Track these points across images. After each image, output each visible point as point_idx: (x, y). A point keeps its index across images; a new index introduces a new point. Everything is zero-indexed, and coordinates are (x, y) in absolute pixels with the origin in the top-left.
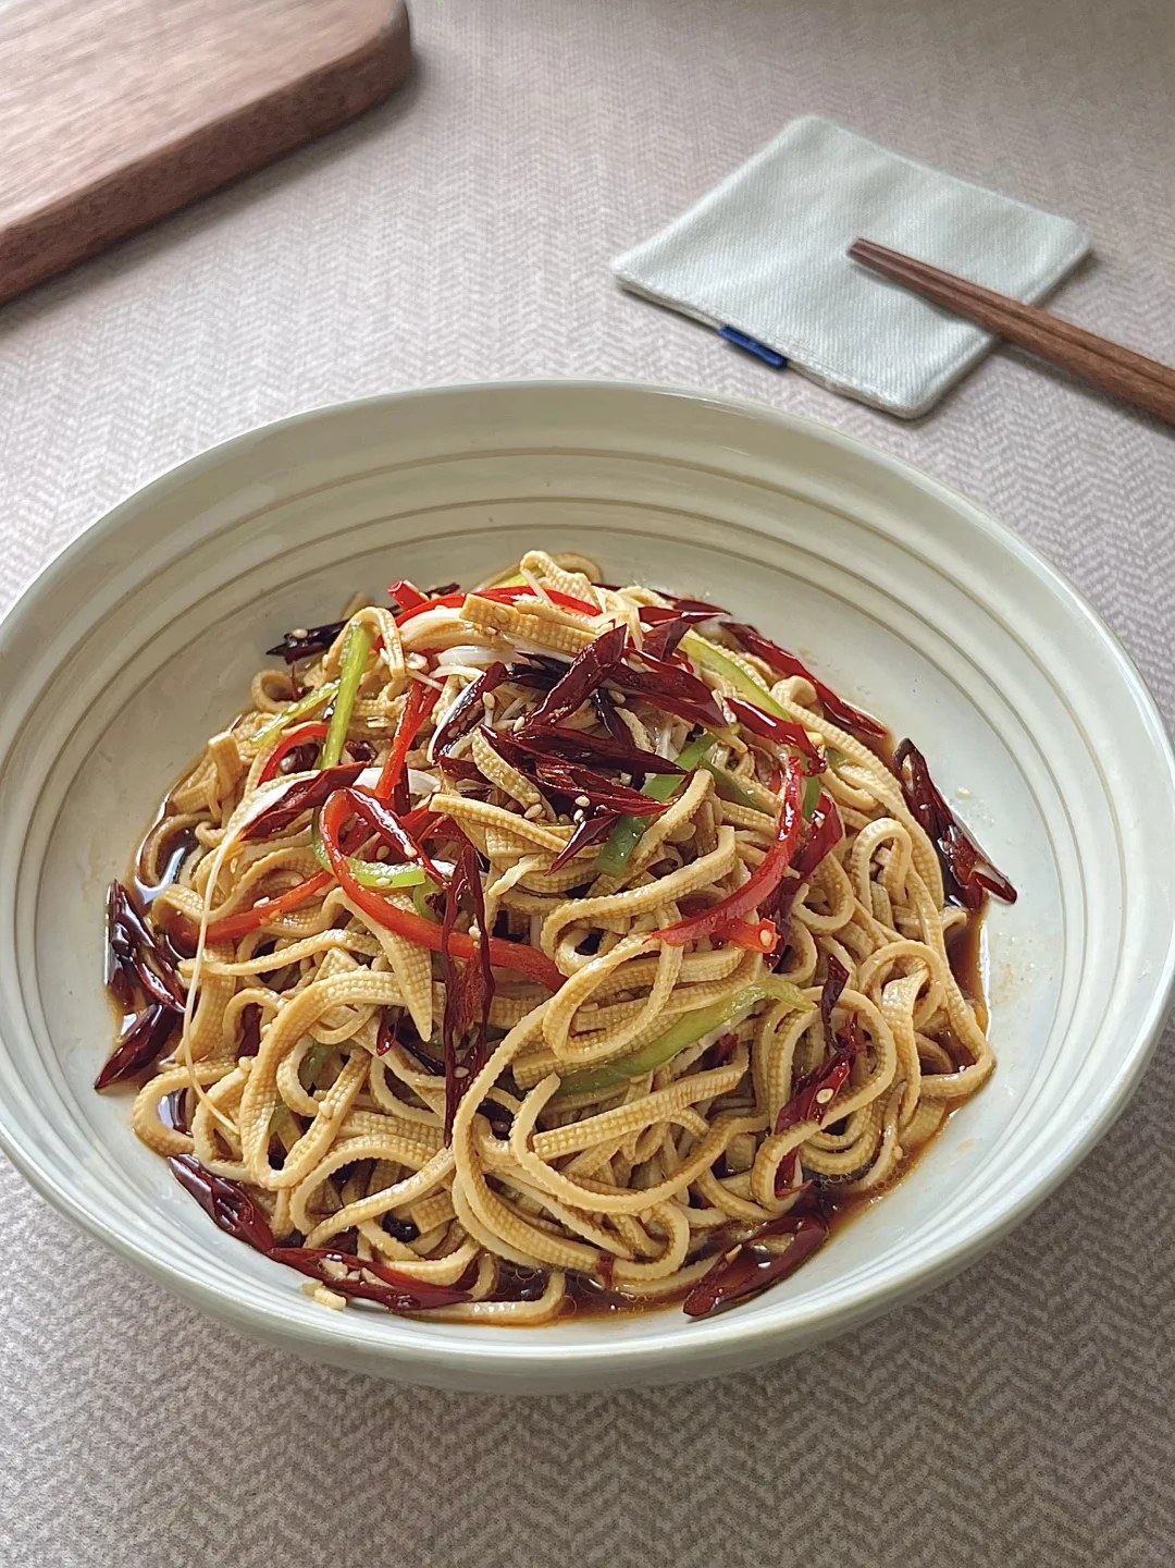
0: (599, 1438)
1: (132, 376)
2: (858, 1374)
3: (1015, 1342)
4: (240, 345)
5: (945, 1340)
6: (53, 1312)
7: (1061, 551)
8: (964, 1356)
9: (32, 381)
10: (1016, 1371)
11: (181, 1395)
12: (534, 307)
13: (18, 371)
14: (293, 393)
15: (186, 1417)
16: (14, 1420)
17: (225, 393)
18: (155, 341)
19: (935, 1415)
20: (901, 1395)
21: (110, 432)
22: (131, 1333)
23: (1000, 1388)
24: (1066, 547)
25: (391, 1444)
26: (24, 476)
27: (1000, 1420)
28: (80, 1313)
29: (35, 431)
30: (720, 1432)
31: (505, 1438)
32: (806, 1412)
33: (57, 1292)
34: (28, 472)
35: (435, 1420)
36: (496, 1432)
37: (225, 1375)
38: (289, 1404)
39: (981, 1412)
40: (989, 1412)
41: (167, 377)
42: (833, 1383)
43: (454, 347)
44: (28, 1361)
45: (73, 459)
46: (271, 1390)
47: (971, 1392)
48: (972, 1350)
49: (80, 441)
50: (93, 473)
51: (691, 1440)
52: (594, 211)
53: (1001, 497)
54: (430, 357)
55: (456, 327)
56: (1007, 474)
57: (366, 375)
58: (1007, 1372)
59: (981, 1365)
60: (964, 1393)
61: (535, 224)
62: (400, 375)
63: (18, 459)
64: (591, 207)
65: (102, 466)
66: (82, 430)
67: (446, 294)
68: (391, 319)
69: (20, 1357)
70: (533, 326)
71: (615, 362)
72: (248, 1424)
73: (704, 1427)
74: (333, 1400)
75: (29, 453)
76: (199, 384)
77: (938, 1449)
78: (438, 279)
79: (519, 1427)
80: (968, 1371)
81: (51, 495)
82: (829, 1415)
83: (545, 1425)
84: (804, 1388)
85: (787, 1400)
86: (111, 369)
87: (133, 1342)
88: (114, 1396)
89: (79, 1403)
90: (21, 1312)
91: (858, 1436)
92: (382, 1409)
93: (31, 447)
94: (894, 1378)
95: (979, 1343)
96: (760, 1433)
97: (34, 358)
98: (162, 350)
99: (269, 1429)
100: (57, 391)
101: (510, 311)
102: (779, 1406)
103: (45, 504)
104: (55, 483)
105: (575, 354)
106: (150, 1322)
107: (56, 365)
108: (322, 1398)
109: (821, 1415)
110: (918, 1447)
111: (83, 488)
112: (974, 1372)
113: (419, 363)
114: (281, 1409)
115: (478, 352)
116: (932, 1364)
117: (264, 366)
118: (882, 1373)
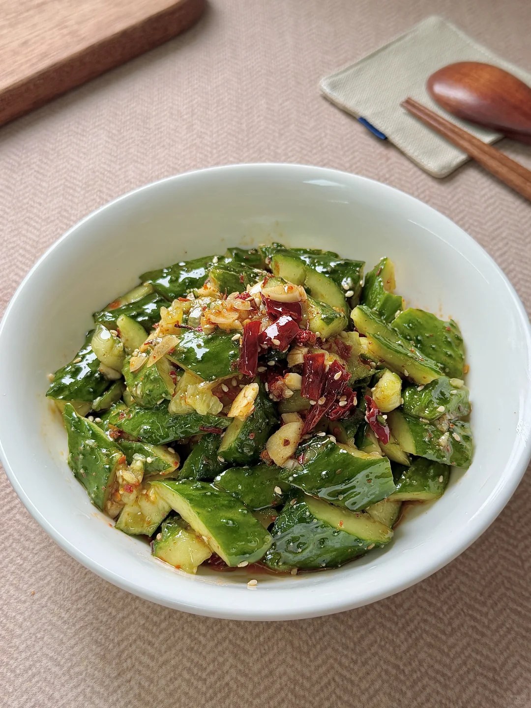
0: (328, 699)
1: (73, 159)
2: (448, 661)
3: (521, 641)
4: (123, 143)
5: (488, 642)
6: (64, 643)
7: (519, 236)
8: (497, 650)
9: (24, 163)
10: (522, 656)
11: (128, 684)
12: (262, 118)
13: (17, 158)
14: (150, 166)
15: (131, 695)
16: (49, 699)
17: (118, 167)
18: (82, 141)
19: (484, 681)
20: (468, 672)
21: (64, 189)
22: (102, 653)
23: (515, 666)
24: (522, 234)
25: (229, 705)
26: (23, 213)
27: (515, 683)
28: (76, 644)
29: (27, 190)
30: (384, 694)
31: (283, 700)
32: (424, 682)
33: (65, 634)
34: (25, 211)
35: (249, 692)
36: (279, 698)
37: (148, 673)
38: (179, 687)
39: (506, 678)
40: (511, 679)
41: (89, 160)
42: (437, 666)
43: (226, 140)
44: (54, 669)
45: (47, 204)
46: (171, 680)
47: (501, 669)
48: (501, 647)
49: (49, 194)
50: (57, 211)
51: (371, 698)
52: (288, 66)
53: (490, 209)
54: (215, 146)
55: (226, 129)
56: (491, 197)
57: (184, 156)
58: (517, 658)
59: (505, 654)
60: (498, 669)
61: (260, 73)
62: (201, 156)
63: (19, 204)
64: (286, 64)
65: (61, 207)
66: (50, 189)
67: (221, 112)
68: (194, 127)
69: (49, 667)
70: (262, 128)
71: (303, 146)
72: (160, 698)
73: (377, 692)
74: (200, 684)
75: (25, 201)
76: (105, 163)
77: (487, 698)
78: (216, 105)
79: (290, 694)
80: (500, 658)
81: (37, 222)
82: (435, 683)
83: (302, 693)
84: (423, 670)
85: (415, 676)
86: (62, 157)
87: (103, 658)
88: (95, 686)
89: (79, 690)
90: (49, 644)
91: (450, 693)
92: (224, 688)
93: (25, 198)
94: (465, 663)
95: (504, 643)
96: (404, 694)
97: (24, 151)
98: (86, 145)
99: (171, 701)
100: (37, 169)
101: (251, 120)
102: (412, 680)
103: (34, 227)
104: (38, 216)
105: (282, 142)
106: (111, 646)
107: (36, 155)
108: (195, 683)
109: (431, 683)
110: (478, 697)
111: (52, 218)
112: (502, 658)
113: (209, 149)
114: (175, 690)
115: (237, 142)
116: (482, 655)
117: (136, 153)
118: (459, 661)
